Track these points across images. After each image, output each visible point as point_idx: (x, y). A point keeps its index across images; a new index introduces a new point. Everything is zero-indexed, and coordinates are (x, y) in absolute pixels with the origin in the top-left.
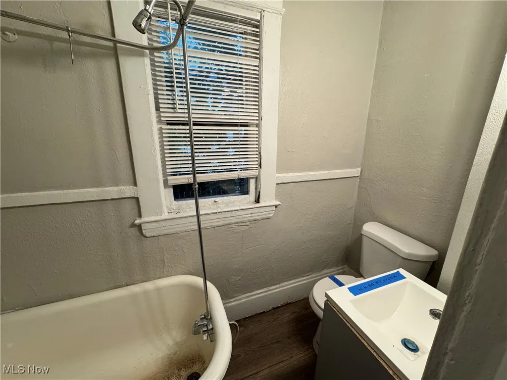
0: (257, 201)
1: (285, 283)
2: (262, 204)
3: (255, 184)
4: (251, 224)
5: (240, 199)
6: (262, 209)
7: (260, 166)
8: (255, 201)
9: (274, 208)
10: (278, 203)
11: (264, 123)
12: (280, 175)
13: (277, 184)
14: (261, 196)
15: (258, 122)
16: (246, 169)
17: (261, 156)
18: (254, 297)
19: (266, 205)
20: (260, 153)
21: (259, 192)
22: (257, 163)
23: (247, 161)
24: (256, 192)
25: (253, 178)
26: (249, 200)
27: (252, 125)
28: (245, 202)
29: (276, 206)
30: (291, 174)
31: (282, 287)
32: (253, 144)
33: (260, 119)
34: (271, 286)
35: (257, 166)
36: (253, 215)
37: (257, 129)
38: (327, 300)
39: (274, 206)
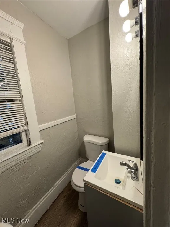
0: (29, 144)
1: (56, 183)
2: (33, 145)
3: (25, 135)
4: (28, 160)
5: (16, 148)
6: (33, 149)
7: (27, 123)
8: (28, 145)
9: (41, 145)
10: (42, 141)
11: (24, 99)
12: (40, 126)
13: (40, 131)
14: (31, 141)
15: (20, 98)
16: (18, 127)
17: (26, 117)
18: (39, 206)
19: (36, 145)
20: (26, 116)
21: (30, 139)
22: (25, 122)
23: (17, 122)
24: (27, 139)
25: (23, 132)
26: (23, 146)
27: (17, 100)
28: (21, 148)
29: (42, 143)
30: (46, 124)
31: (55, 187)
32: (20, 112)
33: (22, 97)
34: (48, 190)
35: (25, 124)
36: (28, 154)
37: (21, 102)
38: (85, 183)
39: (40, 144)
